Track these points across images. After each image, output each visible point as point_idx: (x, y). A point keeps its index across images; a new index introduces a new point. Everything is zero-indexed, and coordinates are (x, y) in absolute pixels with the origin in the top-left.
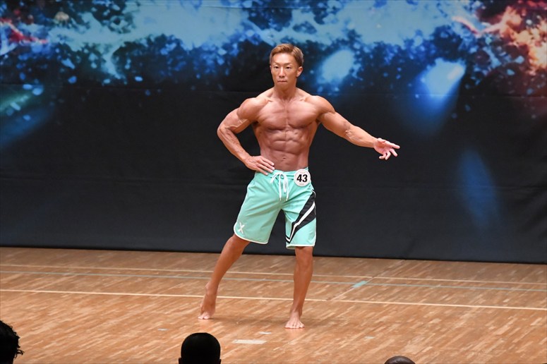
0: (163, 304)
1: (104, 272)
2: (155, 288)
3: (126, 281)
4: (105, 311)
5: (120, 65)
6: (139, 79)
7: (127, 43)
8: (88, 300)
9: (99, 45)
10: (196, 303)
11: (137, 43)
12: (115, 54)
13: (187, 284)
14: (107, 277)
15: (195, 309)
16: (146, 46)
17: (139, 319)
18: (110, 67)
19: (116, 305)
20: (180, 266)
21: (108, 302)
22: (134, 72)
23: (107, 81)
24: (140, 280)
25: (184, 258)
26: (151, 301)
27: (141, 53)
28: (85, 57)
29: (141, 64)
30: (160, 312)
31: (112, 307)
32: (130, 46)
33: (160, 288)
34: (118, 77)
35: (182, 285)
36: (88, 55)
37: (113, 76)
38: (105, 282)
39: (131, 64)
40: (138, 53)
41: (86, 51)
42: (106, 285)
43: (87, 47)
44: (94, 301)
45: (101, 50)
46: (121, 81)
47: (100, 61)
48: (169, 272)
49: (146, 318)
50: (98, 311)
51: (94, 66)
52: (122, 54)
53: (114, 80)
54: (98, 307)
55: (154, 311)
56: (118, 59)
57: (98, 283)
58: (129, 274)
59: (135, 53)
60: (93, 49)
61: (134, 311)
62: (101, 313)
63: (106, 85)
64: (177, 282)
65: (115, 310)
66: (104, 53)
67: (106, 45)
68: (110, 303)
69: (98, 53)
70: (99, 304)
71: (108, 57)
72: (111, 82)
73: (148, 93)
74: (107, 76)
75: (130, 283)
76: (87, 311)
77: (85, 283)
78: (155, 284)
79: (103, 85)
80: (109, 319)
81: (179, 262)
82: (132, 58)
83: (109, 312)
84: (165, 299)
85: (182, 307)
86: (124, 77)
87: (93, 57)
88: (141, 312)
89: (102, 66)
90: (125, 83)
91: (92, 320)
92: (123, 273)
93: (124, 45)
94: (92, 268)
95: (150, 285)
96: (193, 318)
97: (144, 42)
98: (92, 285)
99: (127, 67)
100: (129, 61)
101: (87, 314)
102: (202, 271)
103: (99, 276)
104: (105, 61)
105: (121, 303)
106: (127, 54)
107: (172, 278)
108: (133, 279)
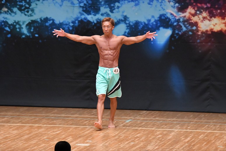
0: (47, 129)
1: (22, 116)
2: (44, 123)
3: (32, 120)
4: (23, 132)
5: (29, 30)
6: (37, 35)
7: (32, 21)
8: (16, 127)
9: (20, 21)
10: (61, 129)
11: (36, 20)
12: (27, 25)
13: (57, 121)
14: (24, 118)
15: (60, 131)
16: (40, 22)
17: (37, 135)
18: (25, 31)
19: (27, 129)
20: (54, 113)
21: (24, 128)
22: (35, 32)
23: (24, 36)
24: (37, 119)
25: (56, 110)
26: (43, 128)
27: (38, 25)
28: (14, 26)
29: (38, 29)
30: (46, 132)
31: (26, 130)
33: (46, 122)
34: (28, 34)
35: (55, 121)
36: (16, 25)
37: (26, 34)
38: (23, 120)
40: (36, 25)
41: (15, 24)
42: (24, 121)
43: (15, 22)
44: (18, 128)
45: (21, 23)
46: (29, 36)
47: (21, 28)
48: (50, 116)
49: (40, 135)
50: (20, 132)
51: (18, 30)
52: (29, 25)
53: (27, 36)
54: (20, 130)
55: (44, 132)
56: (28, 27)
57: (20, 120)
58: (33, 117)
60: (18, 23)
61: (35, 132)
62: (21, 133)
63: (23, 38)
64: (53, 120)
65: (27, 132)
66: (22, 25)
67: (23, 21)
68: (25, 128)
69: (20, 25)
70: (20, 129)
71: (24, 26)
72: (25, 37)
73: (40, 41)
74: (24, 34)
75: (33, 121)
76: (15, 132)
77: (14, 120)
78: (44, 121)
79: (22, 38)
80: (24, 135)
81: (53, 112)
83: (25, 132)
84: (48, 127)
85: (55, 130)
86: (31, 35)
87: (17, 26)
88: (38, 132)
89: (22, 30)
90: (31, 37)
91: (17, 136)
92: (31, 116)
93: (30, 21)
94: (18, 114)
95: (42, 121)
96: (59, 135)
97: (39, 20)
98: (17, 121)
99: (32, 30)
100: (33, 28)
101: (15, 133)
102: (63, 115)
103: (20, 118)
104: (22, 28)
105: (29, 129)
106: (32, 25)
107: (51, 118)
108: (34, 118)
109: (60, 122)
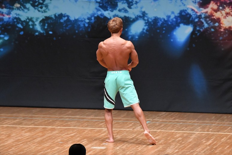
0: (61, 131)
1: (35, 117)
2: (57, 124)
3: (45, 121)
4: (35, 134)
5: (43, 27)
6: (51, 33)
7: (46, 17)
8: (28, 129)
9: (33, 18)
10: (75, 131)
11: (50, 17)
12: (40, 22)
13: (71, 123)
14: (37, 119)
15: (75, 133)
16: (54, 18)
17: (50, 138)
18: (38, 28)
19: (41, 132)
20: (68, 115)
22: (49, 29)
23: (37, 34)
24: (51, 121)
25: (70, 111)
26: (56, 130)
27: (52, 21)
28: (27, 23)
29: (52, 26)
30: (60, 135)
31: (39, 133)
32: (47, 18)
33: (60, 124)
34: (42, 32)
35: (69, 123)
36: (29, 22)
37: (40, 31)
38: (35, 122)
39: (48, 26)
41: (28, 20)
42: (36, 123)
43: (28, 18)
44: (30, 130)
45: (34, 20)
46: (43, 33)
47: (34, 25)
48: (63, 117)
49: (54, 137)
51: (31, 27)
52: (43, 22)
53: (40, 33)
54: (33, 132)
55: (57, 135)
56: (41, 24)
57: (33, 122)
58: (46, 118)
59: (49, 21)
60: (31, 20)
61: (48, 135)
62: (34, 135)
63: (37, 35)
64: (67, 122)
66: (35, 21)
67: (36, 18)
68: (38, 131)
69: (33, 21)
70: (33, 131)
71: (37, 23)
72: (39, 34)
73: (55, 39)
74: (37, 31)
75: (46, 122)
76: (28, 134)
77: (27, 122)
78: (57, 123)
79: (35, 35)
80: (38, 138)
81: (68, 113)
82: (48, 23)
83: (38, 135)
84: (62, 129)
85: (69, 132)
86: (44, 32)
87: (31, 23)
88: (51, 135)
89: (35, 27)
90: (45, 34)
91: (30, 138)
92: (44, 117)
93: (44, 18)
94: (30, 115)
95: (55, 123)
96: (74, 137)
97: (53, 16)
98: (30, 123)
99: (46, 27)
100: (46, 25)
101: (28, 135)
102: (78, 117)
103: (32, 120)
104: (36, 25)
105: (43, 131)
106: (46, 22)
107: (65, 120)
108: (48, 120)
109: (75, 124)
